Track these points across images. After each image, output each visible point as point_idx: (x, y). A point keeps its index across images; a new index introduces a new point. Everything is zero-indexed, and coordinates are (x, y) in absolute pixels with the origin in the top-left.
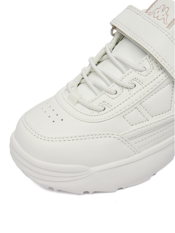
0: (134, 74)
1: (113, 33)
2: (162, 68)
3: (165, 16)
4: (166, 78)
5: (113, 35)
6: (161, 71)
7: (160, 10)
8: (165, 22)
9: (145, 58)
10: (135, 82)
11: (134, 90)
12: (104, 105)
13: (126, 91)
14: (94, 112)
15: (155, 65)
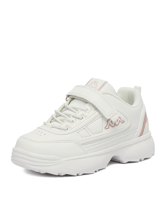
0: (82, 112)
1: (67, 100)
2: (96, 109)
3: (96, 86)
4: (99, 114)
5: (67, 101)
6: (96, 111)
7: (93, 84)
8: (96, 89)
9: (87, 104)
10: (83, 116)
11: (83, 120)
12: (67, 127)
13: (78, 120)
14: (62, 130)
15: (92, 108)
